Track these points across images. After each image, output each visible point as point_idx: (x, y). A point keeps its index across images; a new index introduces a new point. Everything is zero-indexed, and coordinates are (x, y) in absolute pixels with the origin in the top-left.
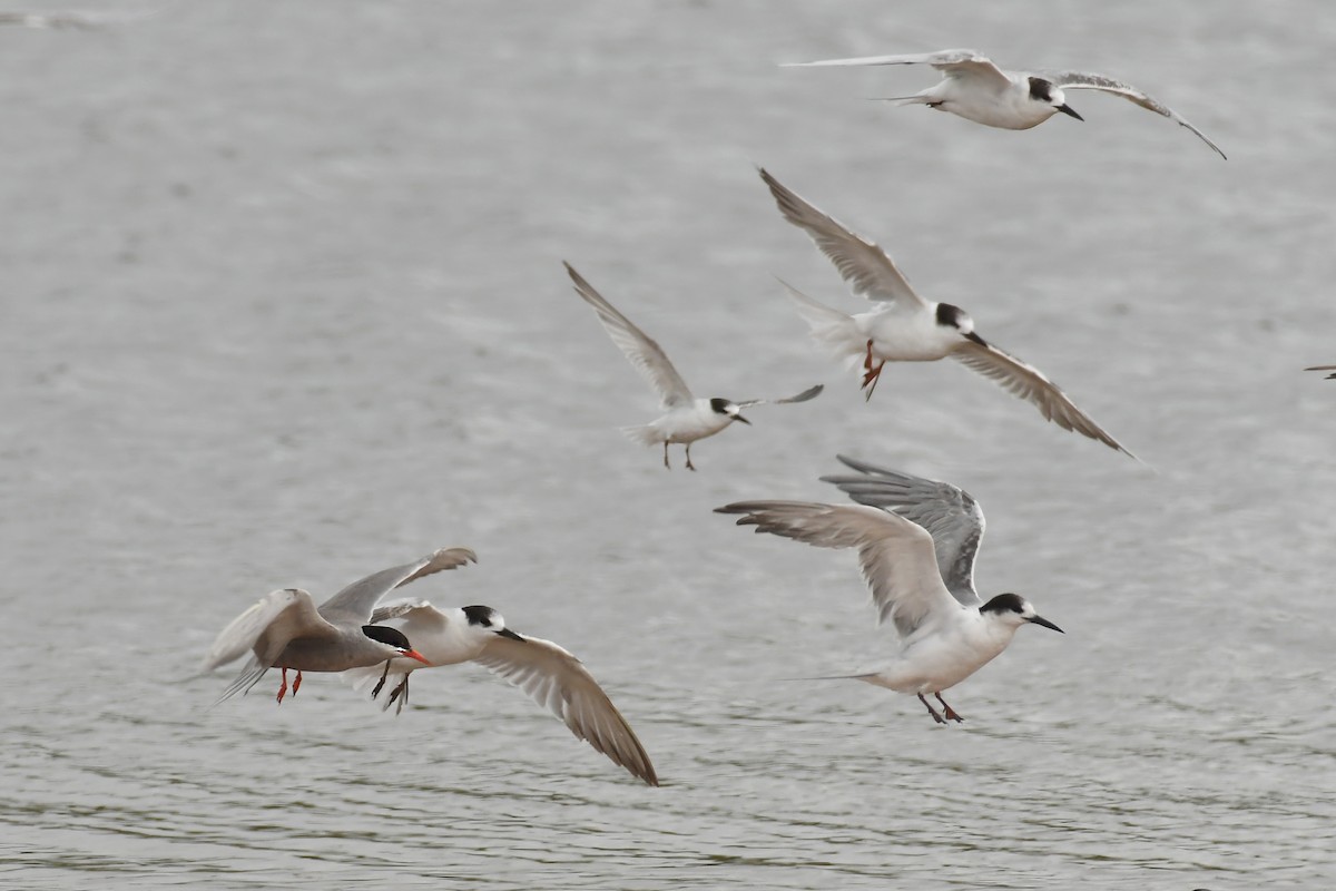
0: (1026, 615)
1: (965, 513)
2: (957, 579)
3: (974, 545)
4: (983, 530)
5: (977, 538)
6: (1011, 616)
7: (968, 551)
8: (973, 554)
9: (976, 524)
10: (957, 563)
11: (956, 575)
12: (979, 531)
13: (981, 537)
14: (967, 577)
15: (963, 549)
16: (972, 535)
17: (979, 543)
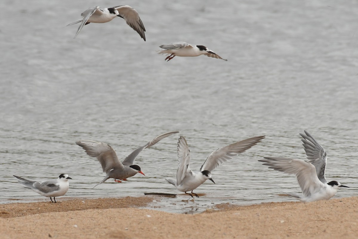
0: (339, 185)
1: (323, 159)
2: (321, 176)
3: (324, 167)
4: (326, 164)
5: (325, 166)
6: (335, 186)
7: (323, 169)
8: (324, 170)
9: (325, 162)
10: (321, 172)
11: (321, 175)
12: (325, 164)
13: (326, 165)
14: (323, 176)
15: (322, 169)
16: (323, 165)
17: (326, 167)
